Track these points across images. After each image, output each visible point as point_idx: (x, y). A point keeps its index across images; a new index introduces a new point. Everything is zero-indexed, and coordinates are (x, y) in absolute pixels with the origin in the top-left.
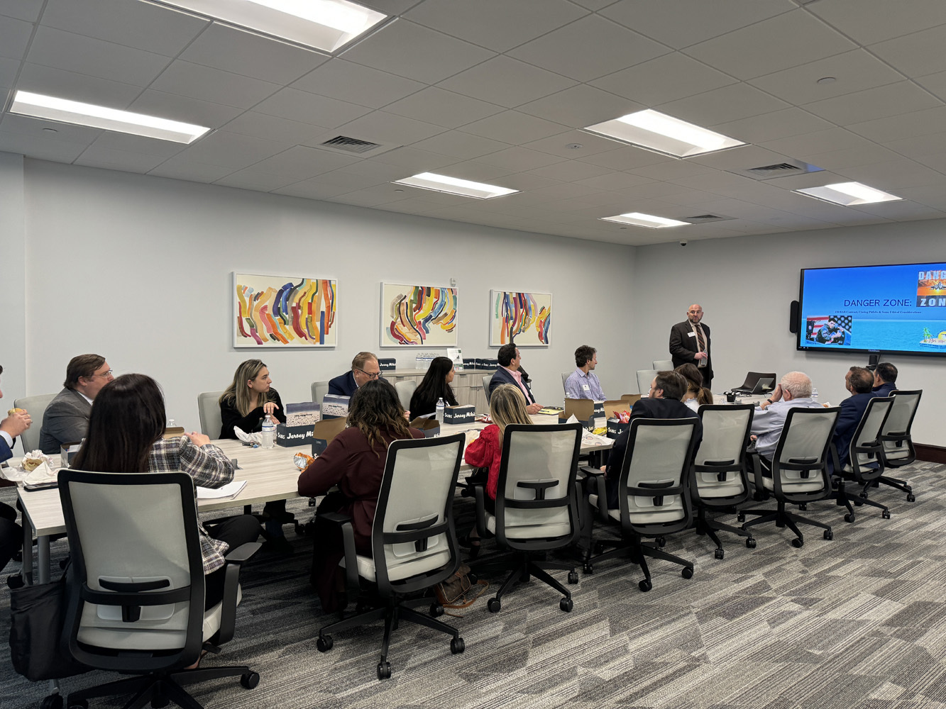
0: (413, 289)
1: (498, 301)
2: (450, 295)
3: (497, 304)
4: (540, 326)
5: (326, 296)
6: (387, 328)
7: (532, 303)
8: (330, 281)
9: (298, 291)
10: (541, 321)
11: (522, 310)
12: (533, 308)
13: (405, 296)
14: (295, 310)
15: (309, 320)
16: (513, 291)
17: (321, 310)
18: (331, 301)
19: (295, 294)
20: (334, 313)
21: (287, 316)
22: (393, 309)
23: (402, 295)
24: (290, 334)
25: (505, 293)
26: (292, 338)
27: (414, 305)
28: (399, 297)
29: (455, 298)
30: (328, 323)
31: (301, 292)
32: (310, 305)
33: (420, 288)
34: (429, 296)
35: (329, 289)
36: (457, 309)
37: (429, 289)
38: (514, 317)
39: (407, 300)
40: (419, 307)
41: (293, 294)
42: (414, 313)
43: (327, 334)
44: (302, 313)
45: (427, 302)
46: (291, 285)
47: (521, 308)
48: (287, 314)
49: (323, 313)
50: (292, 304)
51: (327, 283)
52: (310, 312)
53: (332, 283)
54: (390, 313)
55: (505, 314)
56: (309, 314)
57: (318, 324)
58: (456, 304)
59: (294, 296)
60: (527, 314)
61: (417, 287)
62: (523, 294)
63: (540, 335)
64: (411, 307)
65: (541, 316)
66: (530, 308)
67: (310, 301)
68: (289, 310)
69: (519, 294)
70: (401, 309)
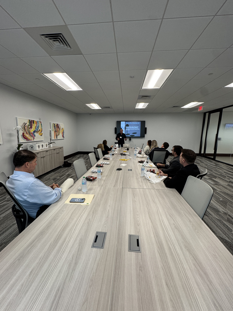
0: (28, 121)
1: (52, 126)
6: (21, 135)
10: (62, 132)
12: (60, 128)
22: (22, 128)
23: (25, 123)
25: (54, 124)
29: (41, 124)
33: (31, 121)
36: (42, 128)
37: (34, 121)
38: (57, 131)
39: (27, 125)
45: (34, 126)
55: (54, 130)
62: (58, 124)
63: (62, 136)
64: (29, 127)
70: (25, 128)
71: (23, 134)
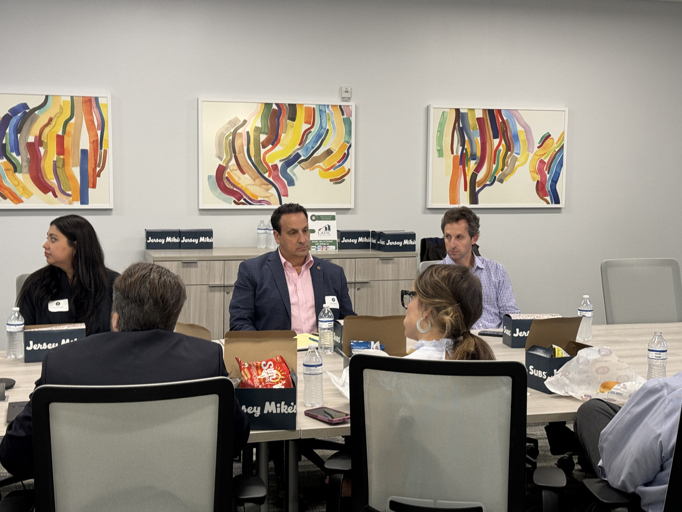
0: (260, 109)
1: (441, 125)
2: (337, 118)
3: (441, 131)
4: (540, 171)
5: (90, 123)
6: (210, 177)
7: (519, 128)
8: (97, 99)
9: (37, 117)
10: (542, 162)
11: (496, 141)
12: (522, 137)
13: (245, 122)
14: (33, 148)
15: (60, 164)
16: (476, 106)
17: (81, 147)
18: (99, 132)
19: (33, 122)
20: (105, 152)
21: (19, 158)
22: (220, 144)
23: (237, 120)
24: (24, 188)
25: (457, 111)
26: (29, 194)
27: (263, 137)
28: (231, 123)
29: (348, 122)
30: (94, 170)
31: (42, 118)
32: (60, 140)
33: (275, 107)
34: (293, 119)
35: (95, 111)
36: (353, 142)
37: (293, 107)
38: (479, 154)
39: (249, 128)
40: (274, 139)
41: (28, 122)
42: (263, 151)
43: (94, 186)
44: (46, 152)
45: (290, 132)
46: (25, 106)
47: (495, 137)
48: (18, 154)
49: (84, 152)
50: (26, 138)
51: (91, 103)
52: (61, 150)
53: (101, 101)
54: (214, 151)
55: (458, 149)
56: (59, 153)
57: (76, 171)
58: (349, 133)
59: (31, 125)
60: (509, 148)
61: (268, 105)
62: (499, 111)
63: (540, 189)
64: (257, 140)
65: (541, 151)
66: (516, 137)
67: (60, 133)
68: (22, 147)
69: (491, 112)
70: (238, 144)
71: (221, 170)
